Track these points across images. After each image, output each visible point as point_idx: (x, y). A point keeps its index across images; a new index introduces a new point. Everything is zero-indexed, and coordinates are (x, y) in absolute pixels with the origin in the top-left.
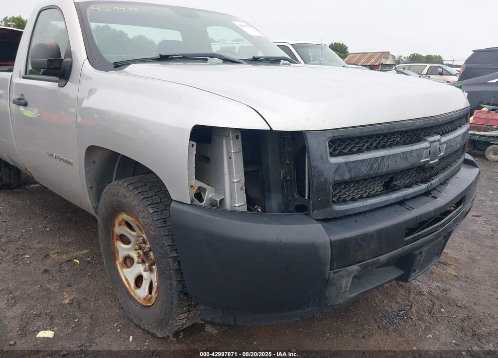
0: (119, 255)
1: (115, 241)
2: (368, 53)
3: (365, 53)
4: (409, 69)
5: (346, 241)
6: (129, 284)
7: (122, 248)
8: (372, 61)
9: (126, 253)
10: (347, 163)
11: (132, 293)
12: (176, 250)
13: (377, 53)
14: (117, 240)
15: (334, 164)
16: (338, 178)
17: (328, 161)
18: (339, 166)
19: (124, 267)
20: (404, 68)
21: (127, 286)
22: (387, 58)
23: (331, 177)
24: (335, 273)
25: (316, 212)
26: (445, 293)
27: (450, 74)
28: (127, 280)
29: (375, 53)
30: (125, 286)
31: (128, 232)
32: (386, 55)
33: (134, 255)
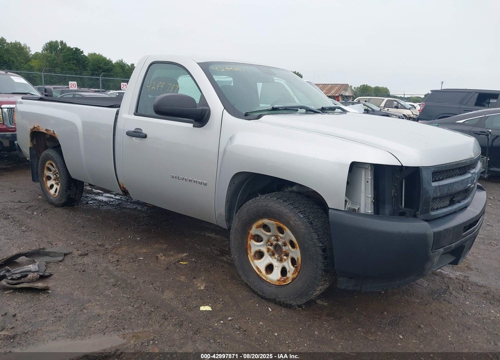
0: (252, 250)
1: (249, 239)
2: (328, 85)
3: (326, 85)
4: (369, 102)
5: (439, 233)
6: (260, 271)
7: (255, 245)
8: (333, 92)
9: (258, 249)
10: (439, 186)
11: (264, 278)
12: (321, 242)
13: (337, 85)
14: (251, 239)
15: (434, 187)
16: (435, 195)
17: (431, 184)
18: (436, 187)
19: (255, 259)
20: (366, 101)
21: (258, 273)
22: (346, 90)
23: (432, 194)
24: (433, 252)
25: (422, 216)
26: (467, 278)
27: (405, 108)
28: (258, 269)
29: (335, 85)
30: (257, 274)
31: (263, 233)
32: (345, 87)
33: (264, 249)
